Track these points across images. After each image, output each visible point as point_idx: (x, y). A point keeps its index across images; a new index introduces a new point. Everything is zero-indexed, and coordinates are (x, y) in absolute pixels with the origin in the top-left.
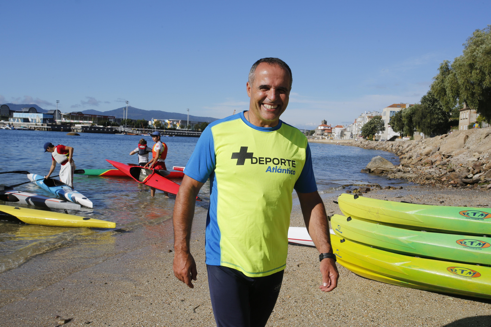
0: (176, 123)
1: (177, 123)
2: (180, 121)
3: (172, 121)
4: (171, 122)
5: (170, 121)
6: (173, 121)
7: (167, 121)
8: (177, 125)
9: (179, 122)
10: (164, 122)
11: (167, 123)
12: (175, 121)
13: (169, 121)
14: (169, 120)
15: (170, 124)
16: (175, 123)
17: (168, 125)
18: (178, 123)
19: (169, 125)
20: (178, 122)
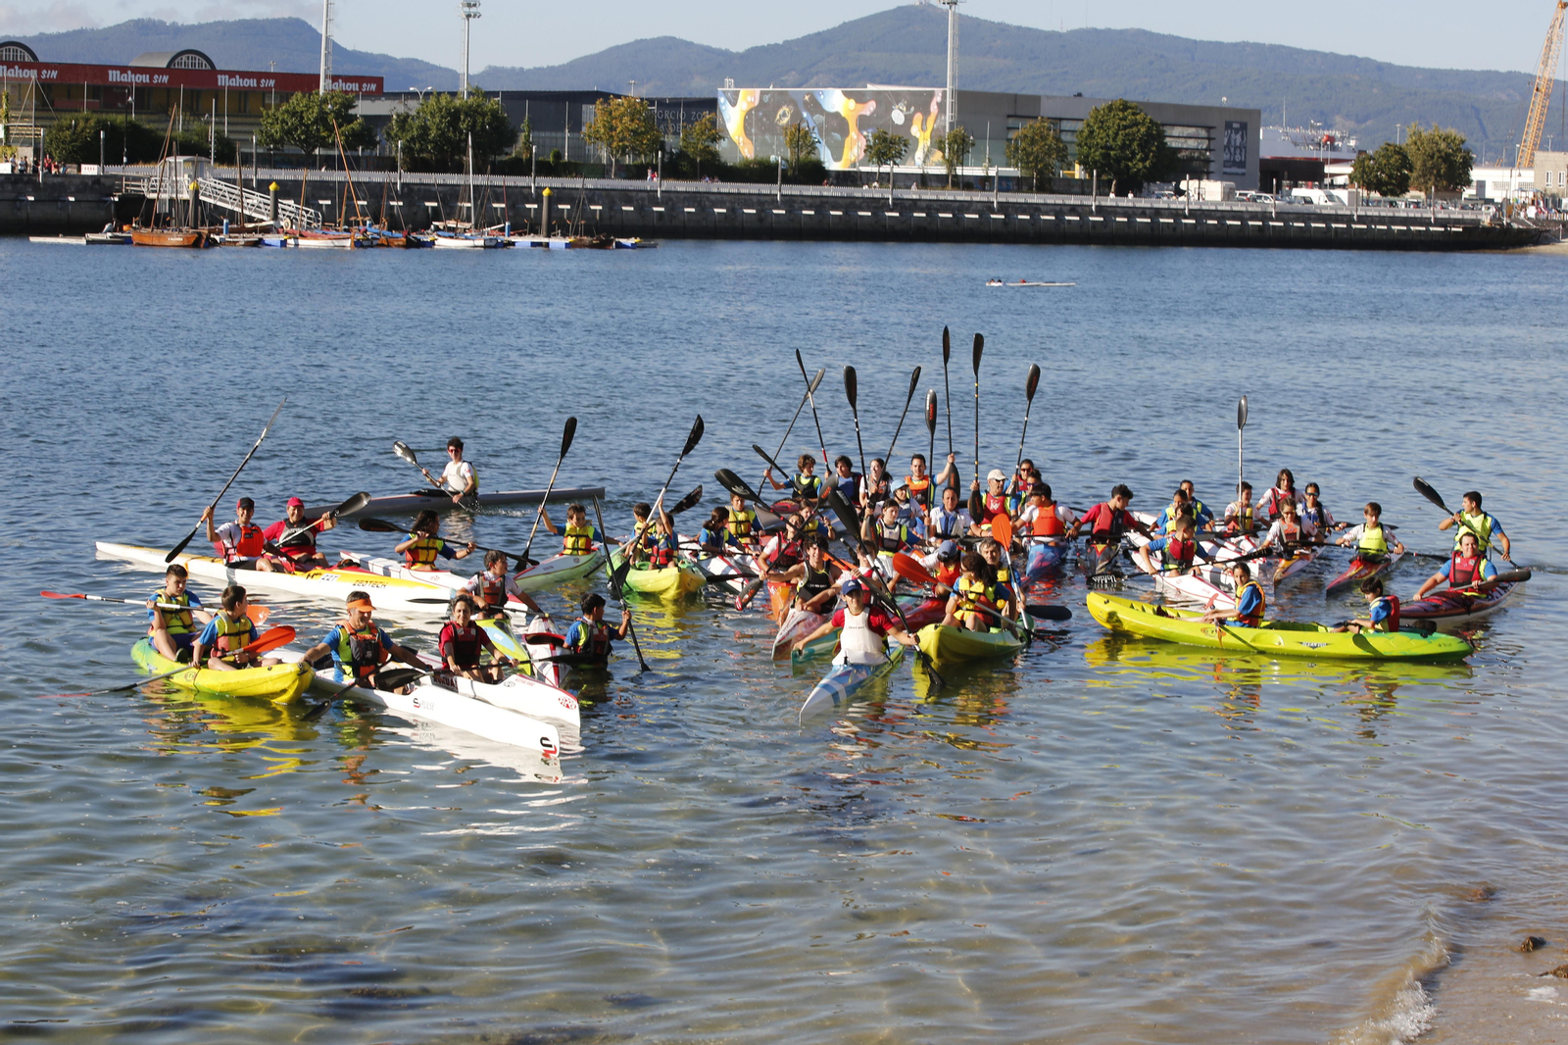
0: (909, 120)
1: (918, 117)
2: (938, 98)
3: (877, 95)
4: (871, 106)
5: (860, 98)
6: (885, 102)
7: (836, 101)
8: (915, 130)
9: (934, 108)
10: (815, 106)
11: (837, 115)
12: (897, 97)
13: (852, 102)
14: (848, 95)
15: (863, 122)
16: (898, 117)
17: (845, 132)
18: (926, 113)
19: (853, 133)
20: (921, 103)
